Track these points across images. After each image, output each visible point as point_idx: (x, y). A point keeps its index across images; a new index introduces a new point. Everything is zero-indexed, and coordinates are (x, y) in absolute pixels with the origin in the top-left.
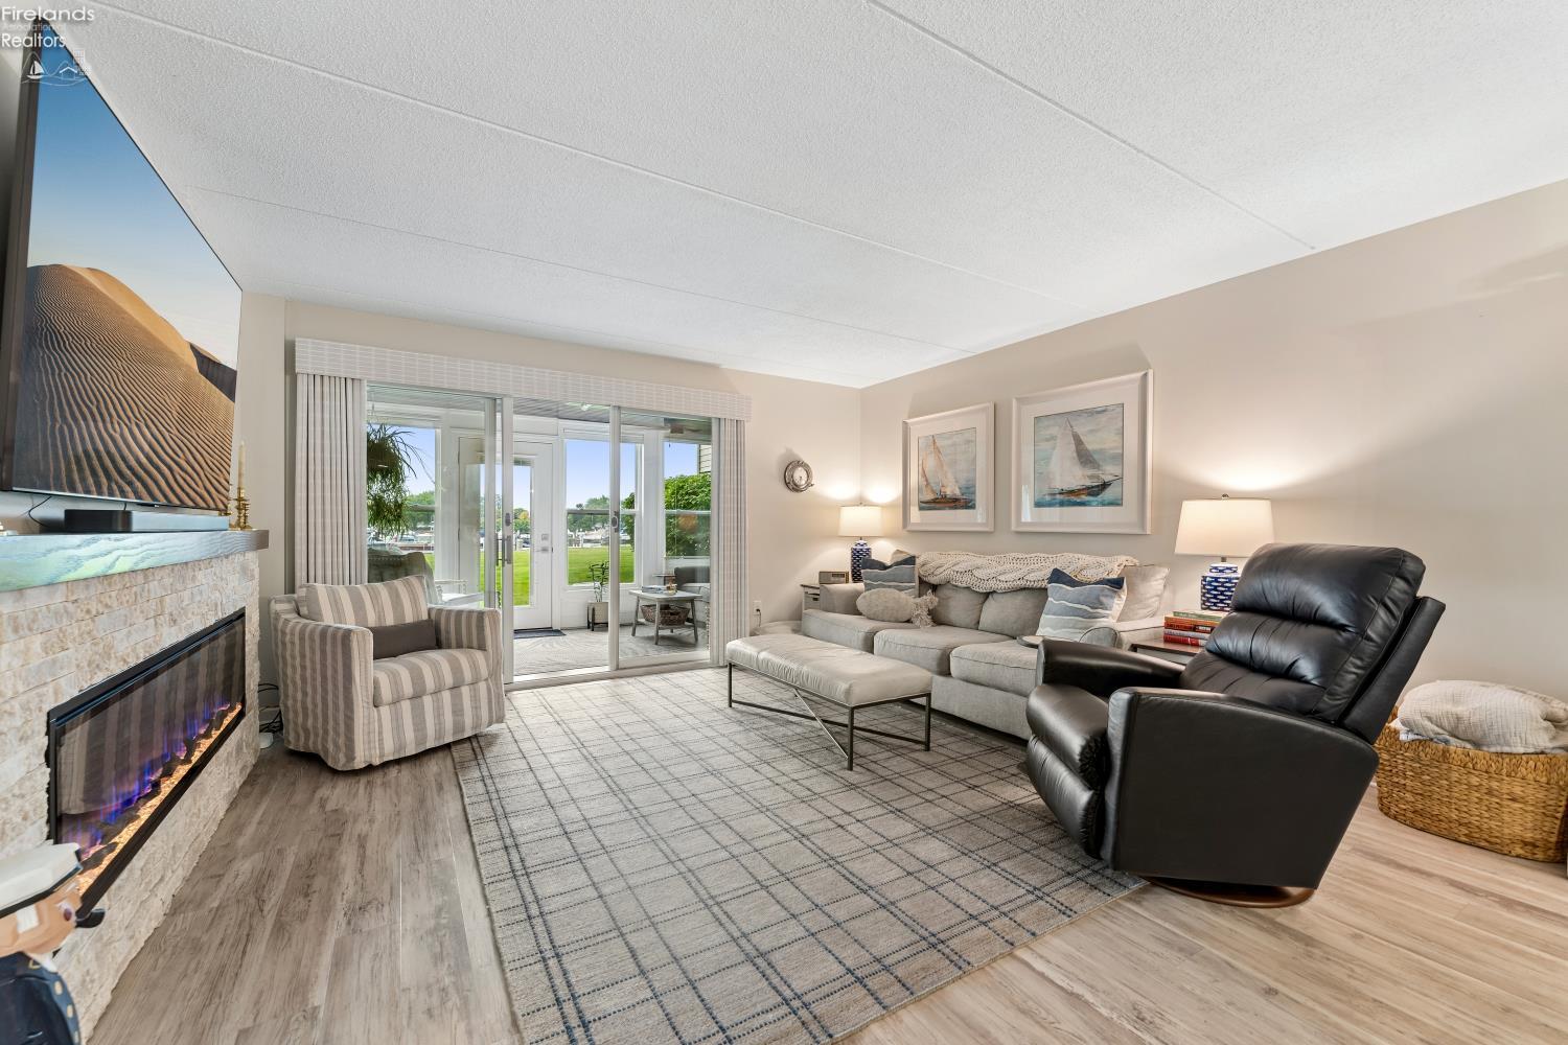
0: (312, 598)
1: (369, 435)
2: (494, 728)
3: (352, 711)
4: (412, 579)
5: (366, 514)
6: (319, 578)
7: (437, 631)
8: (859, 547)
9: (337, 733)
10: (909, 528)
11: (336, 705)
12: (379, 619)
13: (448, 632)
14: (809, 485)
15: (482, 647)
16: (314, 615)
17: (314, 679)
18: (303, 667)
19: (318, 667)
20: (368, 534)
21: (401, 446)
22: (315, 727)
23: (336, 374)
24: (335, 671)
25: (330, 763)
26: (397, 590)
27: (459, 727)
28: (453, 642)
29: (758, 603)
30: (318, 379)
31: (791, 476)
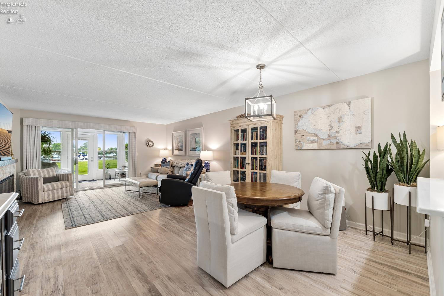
0: (28, 172)
1: (41, 134)
2: (71, 197)
3: (38, 192)
4: (52, 168)
5: (40, 153)
6: (29, 167)
7: (58, 178)
8: (164, 159)
9: (35, 197)
10: (174, 155)
11: (35, 192)
12: (44, 176)
13: (61, 178)
14: (153, 145)
15: (68, 181)
16: (29, 175)
17: (29, 187)
18: (27, 185)
19: (30, 185)
20: (41, 158)
21: (51, 137)
22: (30, 197)
23: (33, 125)
24: (34, 185)
25: (33, 203)
26: (49, 170)
27: (63, 196)
28: (62, 180)
29: (140, 171)
30: (29, 126)
31: (149, 144)
